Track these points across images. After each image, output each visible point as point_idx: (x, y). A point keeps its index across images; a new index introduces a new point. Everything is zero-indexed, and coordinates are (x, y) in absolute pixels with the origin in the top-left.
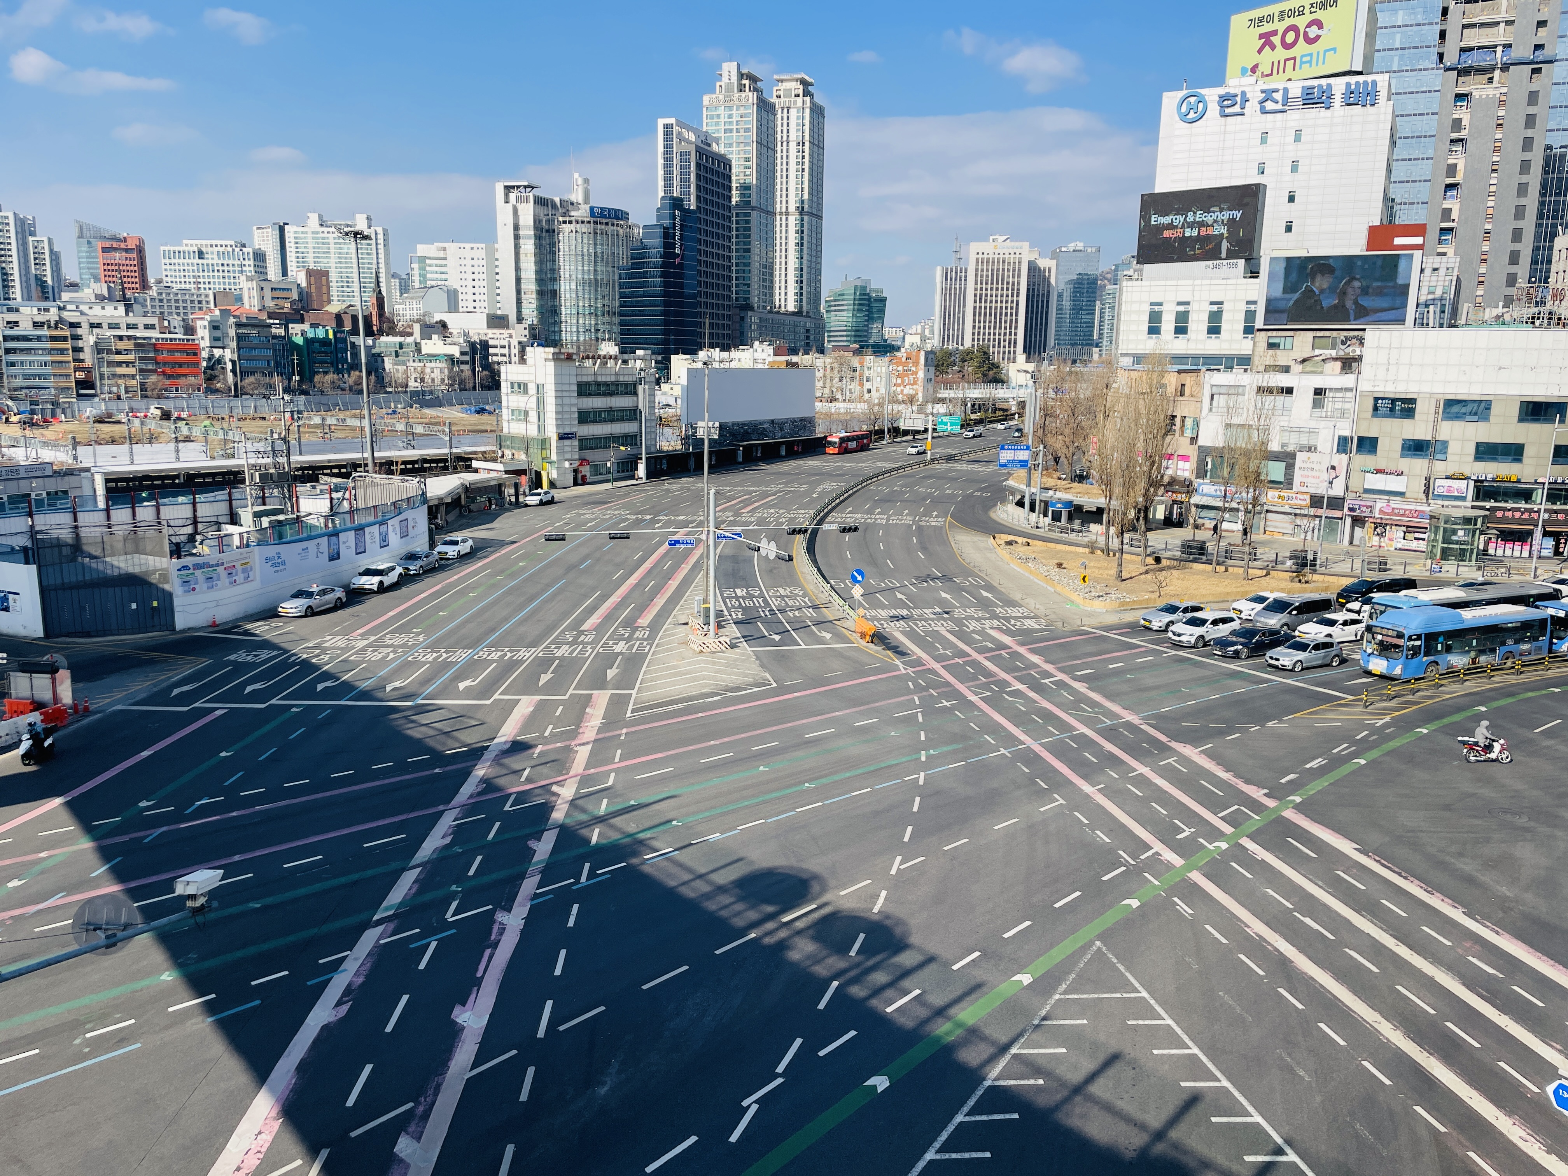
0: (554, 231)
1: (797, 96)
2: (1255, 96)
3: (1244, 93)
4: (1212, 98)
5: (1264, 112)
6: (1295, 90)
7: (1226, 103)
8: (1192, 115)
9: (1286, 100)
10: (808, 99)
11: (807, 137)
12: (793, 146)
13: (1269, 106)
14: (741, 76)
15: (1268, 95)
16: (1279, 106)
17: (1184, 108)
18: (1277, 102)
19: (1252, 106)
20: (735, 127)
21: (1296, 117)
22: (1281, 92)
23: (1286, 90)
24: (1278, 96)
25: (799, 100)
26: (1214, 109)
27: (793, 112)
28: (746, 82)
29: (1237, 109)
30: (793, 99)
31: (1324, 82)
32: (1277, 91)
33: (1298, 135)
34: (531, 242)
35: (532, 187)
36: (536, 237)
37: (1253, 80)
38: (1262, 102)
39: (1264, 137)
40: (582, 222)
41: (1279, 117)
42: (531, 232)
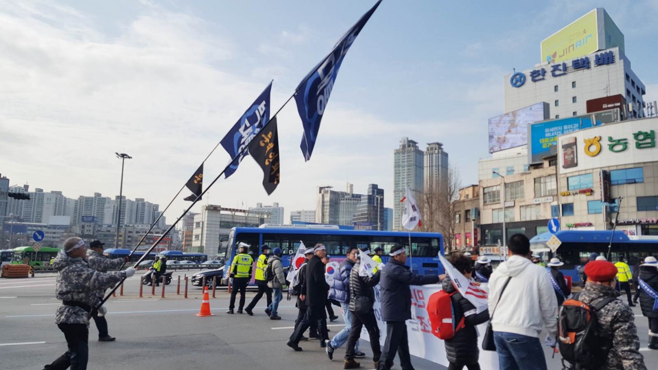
0: (337, 203)
1: (436, 149)
2: (549, 69)
3: (543, 69)
4: (527, 74)
5: (554, 75)
7: (535, 75)
8: (519, 84)
9: (565, 69)
10: (440, 151)
11: (440, 164)
13: (557, 73)
14: (409, 141)
15: (556, 68)
16: (562, 72)
17: (514, 81)
18: (560, 70)
19: (549, 75)
20: (406, 160)
21: (573, 76)
22: (562, 65)
23: (564, 64)
24: (561, 68)
26: (529, 79)
27: (434, 156)
28: (411, 144)
29: (541, 77)
32: (560, 65)
33: (574, 84)
34: (328, 207)
35: (330, 187)
36: (330, 205)
37: (547, 63)
38: (553, 72)
39: (556, 88)
40: (349, 200)
41: (563, 77)
42: (328, 204)
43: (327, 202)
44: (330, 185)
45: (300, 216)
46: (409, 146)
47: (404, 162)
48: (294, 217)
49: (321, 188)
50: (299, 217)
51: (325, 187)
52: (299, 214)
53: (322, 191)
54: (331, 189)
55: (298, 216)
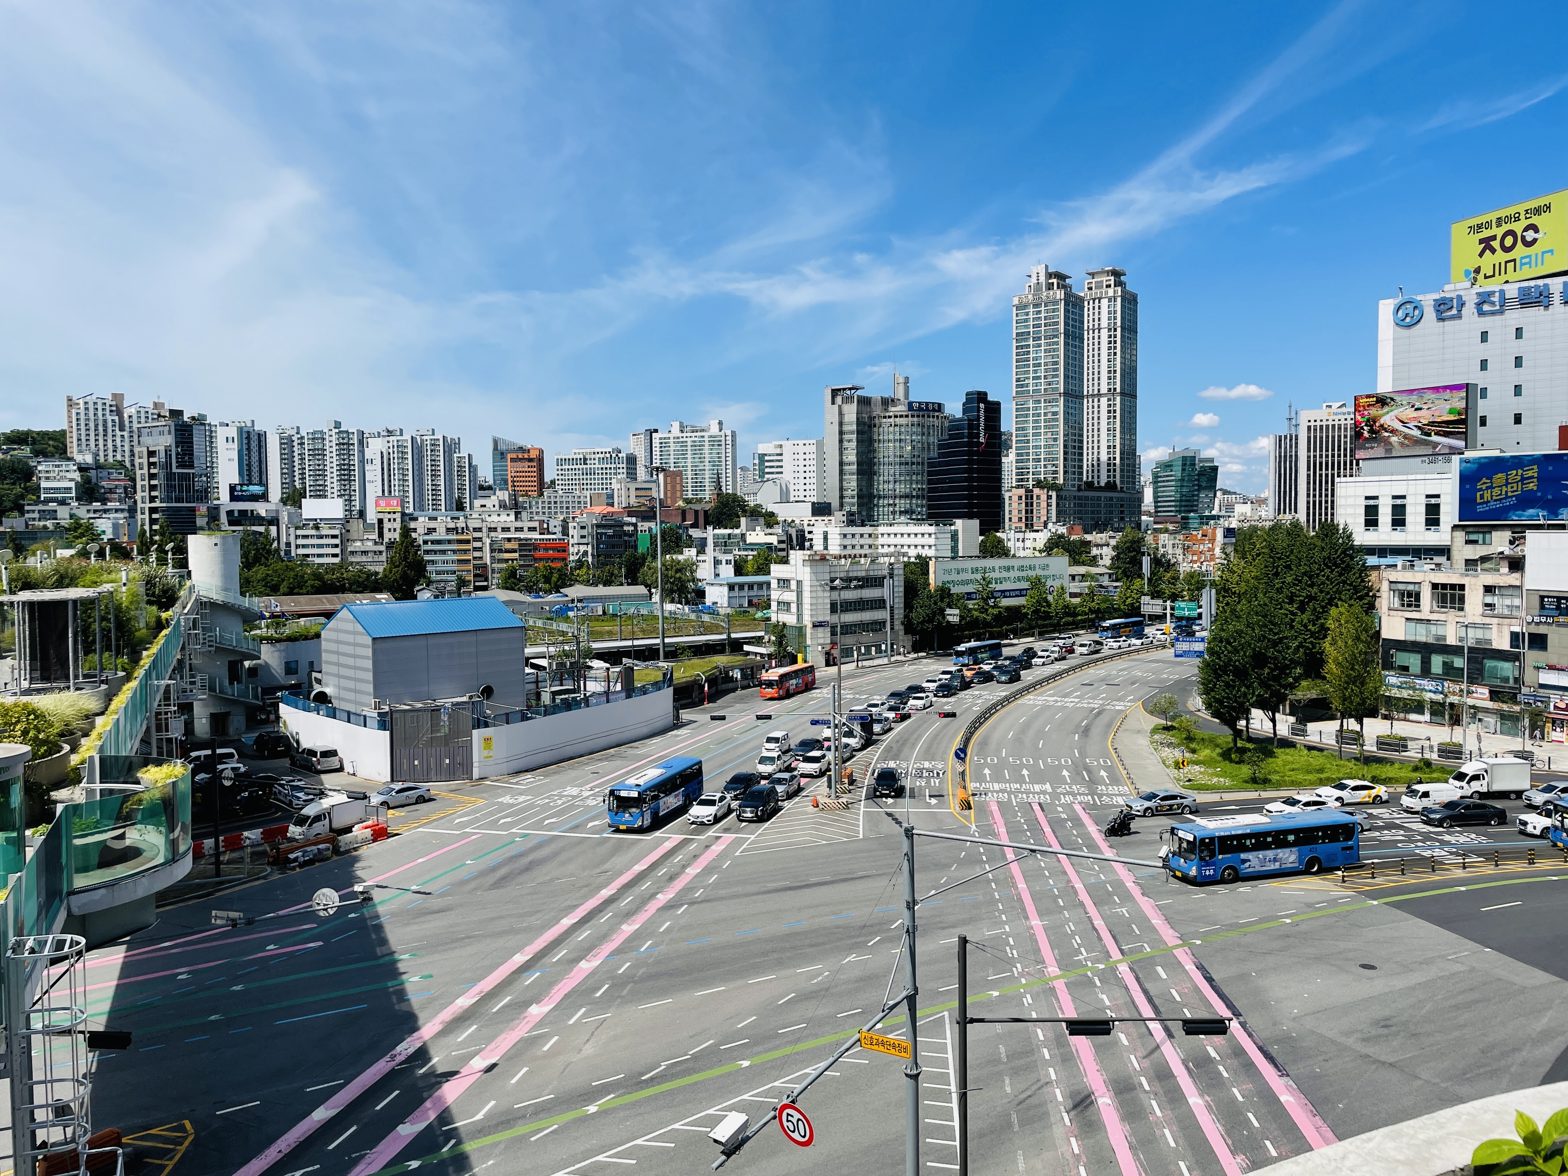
0: (875, 426)
1: (1109, 286)
2: (1471, 299)
3: (1459, 297)
4: (1427, 303)
5: (1481, 313)
6: (1512, 291)
7: (1442, 307)
8: (1409, 321)
9: (1503, 300)
10: (1119, 289)
11: (1119, 324)
12: (1104, 333)
13: (1486, 307)
14: (1049, 275)
15: (1484, 299)
16: (1497, 308)
17: (1401, 314)
18: (1494, 303)
19: (1469, 309)
20: (1043, 322)
21: (1516, 317)
22: (1497, 294)
23: (1502, 292)
24: (1496, 298)
25: (1111, 292)
26: (1430, 314)
27: (1104, 301)
28: (1055, 281)
29: (1454, 312)
30: (1104, 289)
31: (1540, 282)
32: (1493, 293)
33: (1519, 333)
34: (854, 437)
35: (856, 389)
36: (859, 432)
37: (1468, 284)
38: (1479, 305)
39: (1484, 336)
40: (901, 416)
41: (1497, 318)
42: (854, 427)
43: (851, 424)
44: (857, 383)
45: (781, 455)
46: (1050, 287)
47: (1039, 326)
48: (767, 458)
49: (835, 393)
50: (779, 458)
51: (844, 389)
52: (778, 451)
53: (839, 400)
54: (859, 392)
55: (778, 455)
